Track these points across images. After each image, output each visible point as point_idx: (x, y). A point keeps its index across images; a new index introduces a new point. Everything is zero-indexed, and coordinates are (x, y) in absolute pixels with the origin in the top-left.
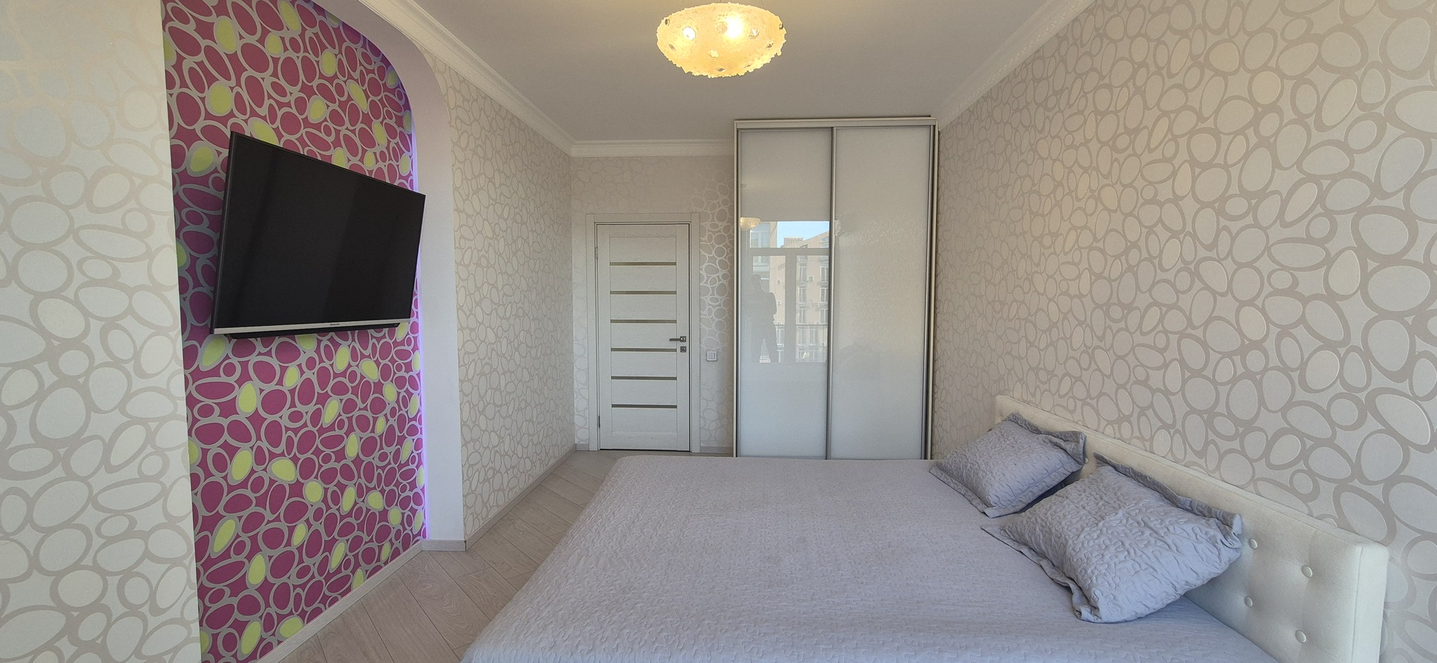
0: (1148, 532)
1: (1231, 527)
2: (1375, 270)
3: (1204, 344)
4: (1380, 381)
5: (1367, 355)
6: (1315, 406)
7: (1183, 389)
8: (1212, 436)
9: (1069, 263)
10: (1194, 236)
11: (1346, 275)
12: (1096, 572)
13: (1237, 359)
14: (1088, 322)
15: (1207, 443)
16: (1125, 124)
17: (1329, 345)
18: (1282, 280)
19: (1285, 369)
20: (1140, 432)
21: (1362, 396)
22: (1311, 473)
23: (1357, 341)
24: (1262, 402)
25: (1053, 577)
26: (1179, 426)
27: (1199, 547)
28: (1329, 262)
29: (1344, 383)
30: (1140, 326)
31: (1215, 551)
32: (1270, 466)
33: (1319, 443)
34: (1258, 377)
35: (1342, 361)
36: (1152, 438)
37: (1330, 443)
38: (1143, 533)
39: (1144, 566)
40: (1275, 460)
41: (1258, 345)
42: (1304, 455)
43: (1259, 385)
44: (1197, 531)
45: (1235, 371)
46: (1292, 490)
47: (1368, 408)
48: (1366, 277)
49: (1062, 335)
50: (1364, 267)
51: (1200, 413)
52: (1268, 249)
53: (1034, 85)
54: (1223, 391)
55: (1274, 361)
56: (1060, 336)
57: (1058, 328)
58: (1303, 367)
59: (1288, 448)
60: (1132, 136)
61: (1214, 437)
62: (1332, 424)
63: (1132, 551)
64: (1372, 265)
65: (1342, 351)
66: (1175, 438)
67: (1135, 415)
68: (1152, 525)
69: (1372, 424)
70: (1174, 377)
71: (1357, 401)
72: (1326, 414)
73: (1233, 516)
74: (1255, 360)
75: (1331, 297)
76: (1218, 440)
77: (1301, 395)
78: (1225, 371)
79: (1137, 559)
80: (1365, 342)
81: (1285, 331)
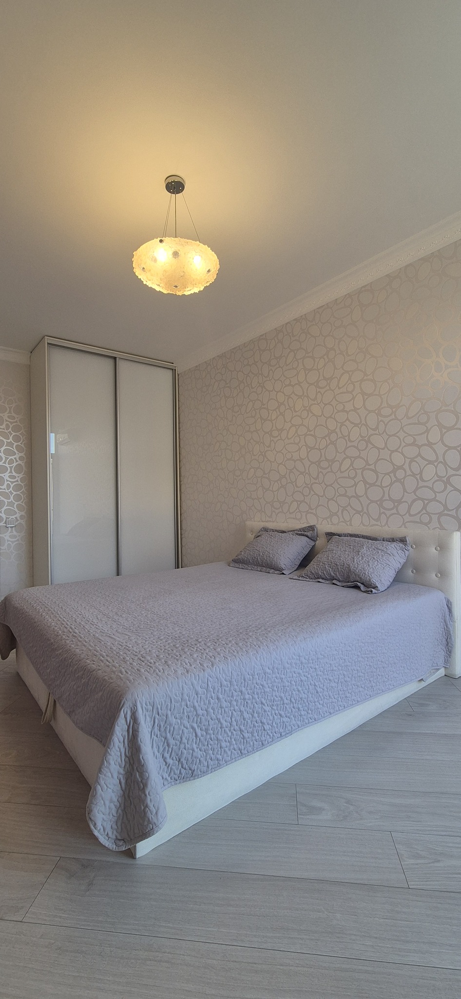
0: (380, 552)
1: (406, 541)
2: (445, 432)
3: (375, 471)
4: (451, 472)
5: (445, 464)
6: (427, 487)
7: (366, 493)
8: (382, 510)
9: (292, 443)
10: (366, 425)
11: (434, 435)
12: (370, 573)
13: (392, 475)
14: (307, 471)
15: (380, 514)
16: (323, 375)
17: (430, 462)
18: (410, 440)
19: (414, 475)
20: (343, 518)
21: (445, 479)
22: (428, 513)
23: (441, 459)
24: (405, 491)
25: (343, 585)
26: (365, 510)
27: (399, 552)
28: (428, 431)
29: (438, 476)
30: (340, 469)
31: (403, 552)
32: (411, 515)
33: (430, 501)
34: (402, 480)
35: (436, 467)
36: (351, 520)
37: (434, 500)
38: (378, 552)
39: (385, 565)
40: (412, 512)
41: (401, 467)
42: (425, 507)
43: (403, 484)
44: (396, 546)
45: (391, 480)
46: (421, 523)
47: (448, 482)
48: (442, 436)
49: (289, 481)
50: (441, 432)
51: (376, 502)
52: (402, 428)
53: (260, 353)
54: (386, 490)
55: (409, 473)
56: (288, 482)
57: (286, 478)
58: (421, 473)
59: (418, 506)
60: (328, 381)
61: (384, 510)
62: (435, 492)
63: (378, 560)
64: (444, 431)
65: (436, 464)
66: (363, 517)
67: (340, 511)
68: (380, 548)
69: (449, 488)
70: (361, 489)
71: (443, 481)
72: (432, 489)
73: (405, 537)
74: (400, 474)
75: (430, 444)
76: (386, 511)
77: (421, 484)
78: (387, 481)
79: (382, 563)
80: (444, 459)
81: (412, 460)
